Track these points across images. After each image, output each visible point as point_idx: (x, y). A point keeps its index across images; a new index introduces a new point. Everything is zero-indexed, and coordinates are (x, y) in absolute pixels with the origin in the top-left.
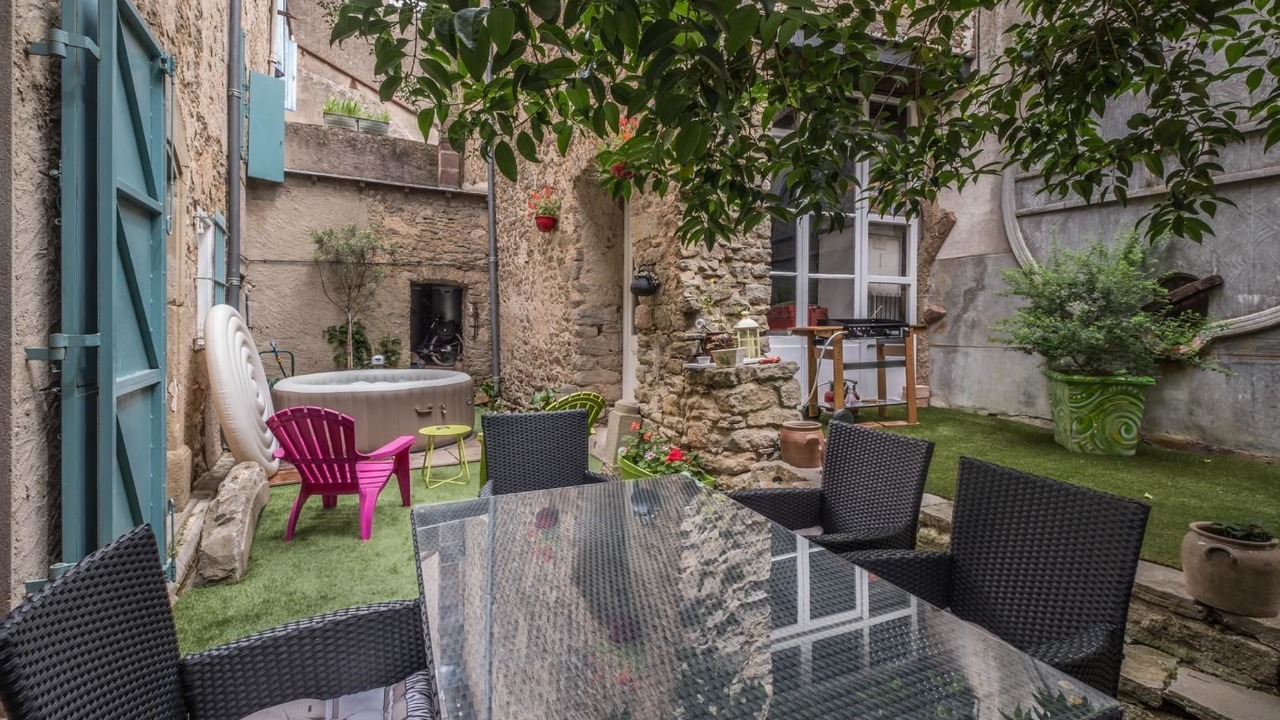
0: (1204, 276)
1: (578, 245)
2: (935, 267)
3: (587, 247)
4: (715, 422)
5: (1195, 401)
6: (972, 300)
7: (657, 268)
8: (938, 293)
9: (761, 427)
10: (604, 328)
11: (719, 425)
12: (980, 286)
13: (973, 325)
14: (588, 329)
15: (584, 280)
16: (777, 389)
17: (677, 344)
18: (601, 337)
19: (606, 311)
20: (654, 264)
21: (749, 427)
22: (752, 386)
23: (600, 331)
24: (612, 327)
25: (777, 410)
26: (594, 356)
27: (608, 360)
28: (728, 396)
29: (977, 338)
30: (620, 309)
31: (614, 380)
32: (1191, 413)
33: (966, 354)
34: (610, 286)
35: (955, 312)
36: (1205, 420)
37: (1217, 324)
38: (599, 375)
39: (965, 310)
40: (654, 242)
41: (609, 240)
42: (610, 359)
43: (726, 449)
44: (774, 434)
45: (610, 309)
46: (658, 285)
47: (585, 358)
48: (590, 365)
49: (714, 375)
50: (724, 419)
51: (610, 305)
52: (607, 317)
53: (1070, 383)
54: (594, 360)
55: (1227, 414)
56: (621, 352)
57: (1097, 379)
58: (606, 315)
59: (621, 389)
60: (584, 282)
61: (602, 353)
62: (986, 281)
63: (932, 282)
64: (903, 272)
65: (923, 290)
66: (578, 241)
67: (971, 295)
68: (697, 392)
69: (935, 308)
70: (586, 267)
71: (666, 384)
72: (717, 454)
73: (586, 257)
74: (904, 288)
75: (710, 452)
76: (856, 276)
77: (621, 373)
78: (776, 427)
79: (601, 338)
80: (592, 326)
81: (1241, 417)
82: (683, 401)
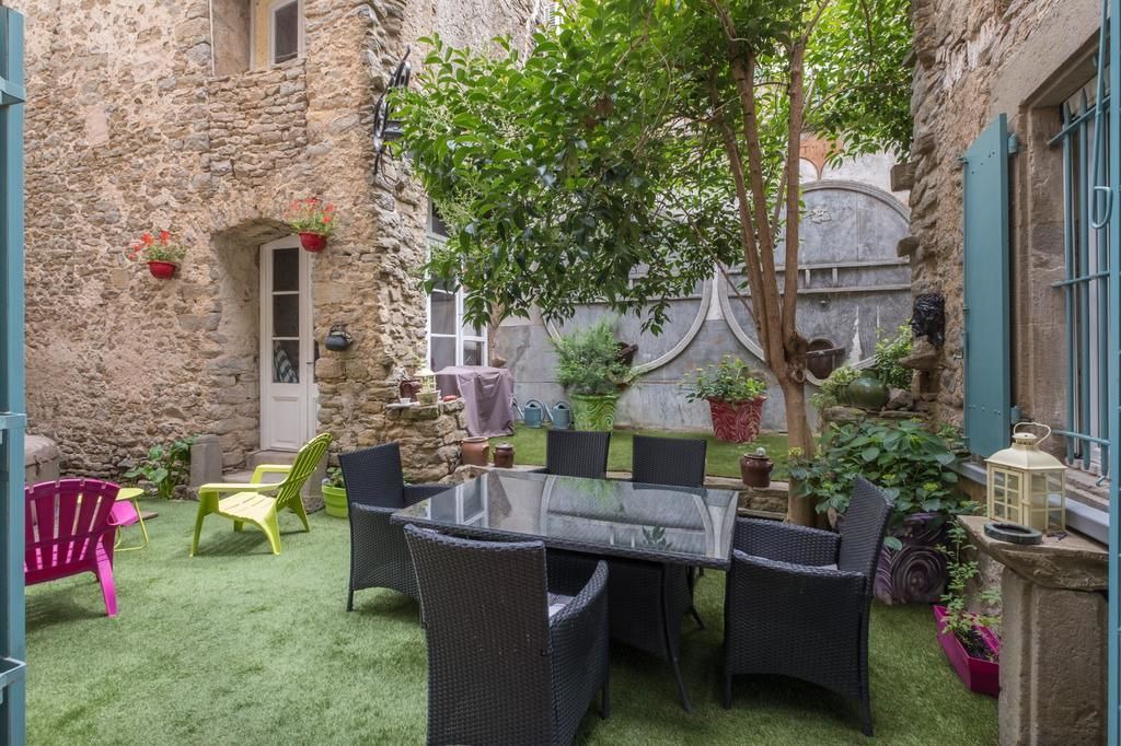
0: (631, 345)
1: (216, 297)
2: (499, 331)
3: (226, 299)
4: (420, 445)
5: (628, 405)
6: (522, 354)
7: (349, 329)
8: (500, 348)
9: (450, 444)
10: (242, 377)
11: (425, 446)
12: (527, 345)
13: (523, 369)
14: (226, 378)
15: (222, 331)
16: (456, 417)
17: (374, 390)
18: (239, 385)
19: (244, 361)
20: (346, 325)
21: (445, 445)
22: (445, 417)
23: (237, 380)
24: (249, 376)
25: (457, 431)
26: (232, 404)
27: (246, 408)
28: (434, 425)
29: (525, 377)
30: (256, 358)
31: (252, 425)
32: (627, 411)
33: (519, 387)
34: (247, 336)
35: (513, 360)
36: (632, 414)
37: (636, 368)
38: (238, 423)
39: (518, 359)
40: (345, 307)
41: (246, 294)
42: (249, 405)
43: (430, 463)
44: (455, 448)
45: (247, 359)
46: (352, 343)
47: (224, 407)
48: (229, 413)
49: (420, 411)
50: (430, 442)
51: (247, 356)
52: (245, 367)
53: (588, 401)
54: (232, 408)
55: (640, 410)
56: (258, 398)
57: (599, 398)
58: (244, 365)
59: (259, 433)
60: (223, 333)
61: (240, 401)
62: (530, 343)
63: (496, 341)
64: (479, 334)
65: (491, 346)
66: (216, 293)
67: (521, 350)
68: (399, 425)
69: (500, 358)
70: (224, 319)
71: (361, 422)
72: (422, 467)
73: (225, 309)
74: (479, 344)
75: (414, 468)
76: (457, 336)
77: (258, 418)
78: (456, 443)
79: (239, 387)
80: (230, 375)
81: (645, 411)
82: (383, 433)
